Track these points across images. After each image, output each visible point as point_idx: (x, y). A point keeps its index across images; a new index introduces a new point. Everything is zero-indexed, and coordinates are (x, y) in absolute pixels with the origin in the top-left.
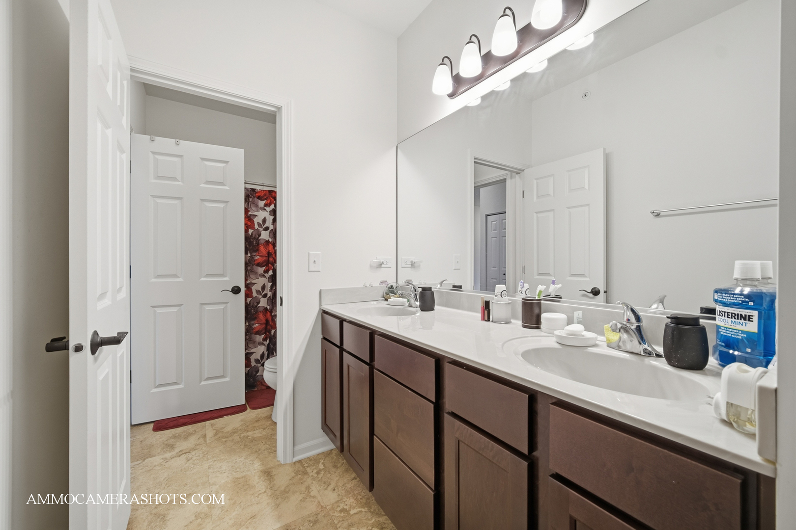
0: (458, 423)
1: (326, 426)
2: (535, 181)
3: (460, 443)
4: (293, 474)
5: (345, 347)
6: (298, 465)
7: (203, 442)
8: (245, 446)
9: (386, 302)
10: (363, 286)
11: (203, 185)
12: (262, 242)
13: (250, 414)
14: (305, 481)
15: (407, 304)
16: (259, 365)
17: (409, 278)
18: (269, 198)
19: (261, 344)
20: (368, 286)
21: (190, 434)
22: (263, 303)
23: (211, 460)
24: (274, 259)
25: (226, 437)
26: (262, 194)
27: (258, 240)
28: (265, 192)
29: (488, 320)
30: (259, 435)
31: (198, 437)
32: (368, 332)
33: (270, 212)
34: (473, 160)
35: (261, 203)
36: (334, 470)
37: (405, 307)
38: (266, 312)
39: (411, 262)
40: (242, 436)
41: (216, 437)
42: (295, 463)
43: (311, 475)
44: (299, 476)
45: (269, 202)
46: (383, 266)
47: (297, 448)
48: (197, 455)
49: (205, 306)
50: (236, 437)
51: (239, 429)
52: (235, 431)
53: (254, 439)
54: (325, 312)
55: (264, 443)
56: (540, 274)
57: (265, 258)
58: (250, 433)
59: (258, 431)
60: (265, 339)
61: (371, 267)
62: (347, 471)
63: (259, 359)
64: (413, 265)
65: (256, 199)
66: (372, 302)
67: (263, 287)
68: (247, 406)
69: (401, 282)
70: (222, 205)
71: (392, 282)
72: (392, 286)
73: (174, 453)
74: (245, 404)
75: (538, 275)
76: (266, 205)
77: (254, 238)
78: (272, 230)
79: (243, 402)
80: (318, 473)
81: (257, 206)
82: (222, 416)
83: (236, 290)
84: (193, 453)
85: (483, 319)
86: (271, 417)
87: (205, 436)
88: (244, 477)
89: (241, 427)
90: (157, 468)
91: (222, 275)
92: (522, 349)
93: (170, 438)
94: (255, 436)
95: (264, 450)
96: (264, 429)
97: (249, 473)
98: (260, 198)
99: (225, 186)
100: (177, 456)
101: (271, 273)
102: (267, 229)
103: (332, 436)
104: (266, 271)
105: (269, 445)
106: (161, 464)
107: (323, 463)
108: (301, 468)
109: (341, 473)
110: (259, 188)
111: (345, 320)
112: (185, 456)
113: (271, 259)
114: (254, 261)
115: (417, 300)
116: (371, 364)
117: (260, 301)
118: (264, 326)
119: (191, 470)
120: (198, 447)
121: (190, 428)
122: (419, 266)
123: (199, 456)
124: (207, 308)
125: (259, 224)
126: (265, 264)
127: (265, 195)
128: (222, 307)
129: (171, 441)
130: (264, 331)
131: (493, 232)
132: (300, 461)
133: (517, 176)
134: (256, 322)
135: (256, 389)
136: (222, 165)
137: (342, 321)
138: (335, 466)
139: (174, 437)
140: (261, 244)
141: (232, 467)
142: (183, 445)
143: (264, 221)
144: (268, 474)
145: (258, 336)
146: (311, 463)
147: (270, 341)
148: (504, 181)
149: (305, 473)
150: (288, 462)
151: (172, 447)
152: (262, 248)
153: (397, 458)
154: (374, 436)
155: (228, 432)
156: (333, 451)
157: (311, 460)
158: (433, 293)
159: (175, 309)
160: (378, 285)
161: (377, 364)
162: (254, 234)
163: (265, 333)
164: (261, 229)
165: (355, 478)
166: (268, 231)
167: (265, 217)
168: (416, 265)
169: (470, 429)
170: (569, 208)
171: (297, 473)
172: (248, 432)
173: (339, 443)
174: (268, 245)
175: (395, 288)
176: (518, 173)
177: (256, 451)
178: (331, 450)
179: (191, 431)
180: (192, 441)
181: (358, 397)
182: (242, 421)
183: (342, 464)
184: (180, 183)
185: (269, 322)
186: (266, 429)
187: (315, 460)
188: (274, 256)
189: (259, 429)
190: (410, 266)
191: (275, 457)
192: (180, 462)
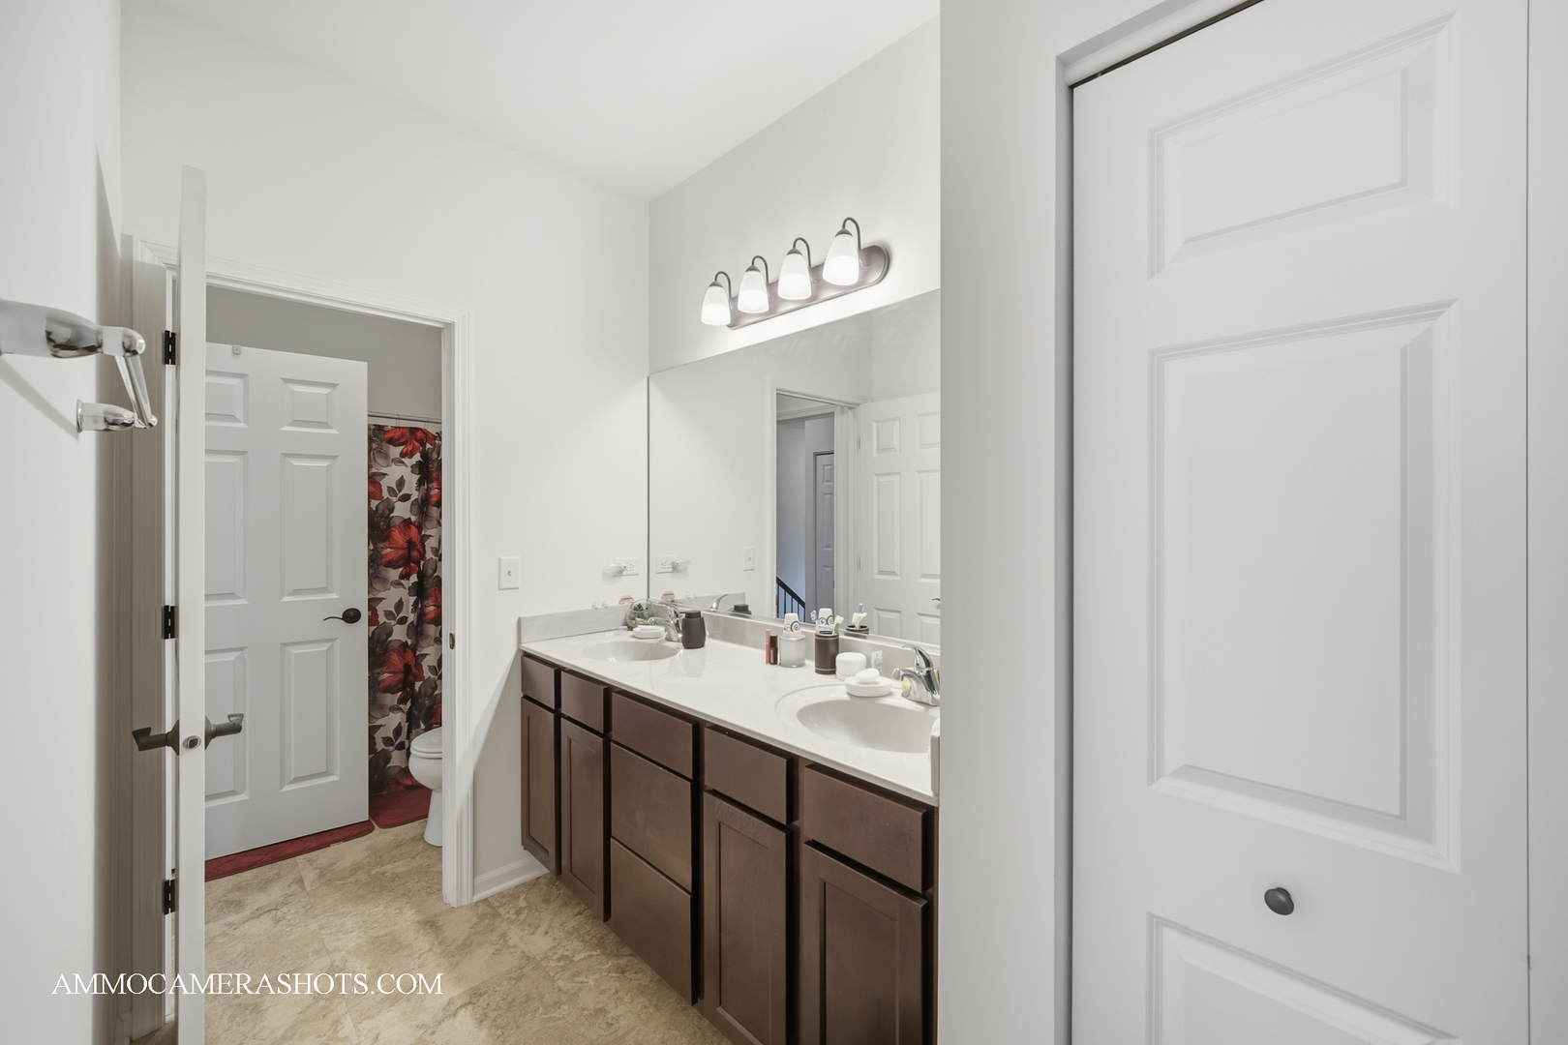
0: (718, 801)
1: (530, 841)
2: (875, 425)
3: (723, 827)
4: (476, 920)
5: (564, 710)
6: (482, 907)
7: (300, 890)
8: (382, 888)
9: (631, 633)
10: (590, 607)
11: (286, 428)
12: (397, 522)
13: (381, 836)
14: (497, 927)
15: (665, 635)
16: (391, 748)
17: (669, 590)
18: (411, 442)
19: (394, 709)
20: (600, 607)
21: (271, 881)
22: (399, 634)
23: (322, 917)
24: (419, 552)
25: (342, 879)
26: (398, 434)
27: (388, 519)
28: (402, 430)
29: (775, 663)
30: (403, 869)
31: (287, 883)
32: (602, 688)
33: (412, 467)
34: (775, 392)
35: (395, 451)
36: (544, 906)
37: (661, 641)
38: (405, 652)
39: (673, 563)
40: (373, 872)
41: (323, 880)
42: (476, 903)
43: (506, 917)
44: (487, 921)
45: (410, 448)
46: (624, 573)
47: (480, 879)
48: (292, 911)
49: (289, 648)
50: (362, 876)
51: (365, 862)
52: (356, 868)
53: (395, 877)
54: (527, 655)
55: (416, 880)
56: (881, 572)
57: (401, 552)
58: (388, 868)
59: (400, 863)
60: (402, 701)
61: (605, 575)
62: (566, 904)
63: (392, 736)
64: (675, 568)
65: (384, 444)
66: (607, 634)
67: (399, 606)
68: (374, 823)
69: (657, 597)
70: (324, 464)
71: (640, 598)
72: (640, 606)
73: (246, 913)
74: (369, 821)
75: (879, 574)
76: (403, 455)
77: (382, 516)
78: (416, 500)
79: (365, 817)
80: (518, 913)
81: (386, 456)
82: (327, 845)
83: (351, 616)
84: (285, 909)
85: (769, 662)
86: (423, 838)
87: (300, 881)
88: (390, 933)
89: (368, 860)
90: (219, 940)
91: (325, 590)
92: (800, 705)
93: (230, 892)
94: (398, 870)
95: (419, 891)
96: (413, 858)
97: (397, 927)
98: (393, 442)
99: (331, 428)
100: (253, 918)
101: (414, 578)
102: (405, 498)
103: (542, 854)
104: (405, 576)
105: (427, 882)
106: (224, 934)
107: (525, 898)
108: (488, 910)
109: (557, 909)
110: (390, 424)
111: (564, 669)
112: (270, 916)
113: (415, 554)
114: (382, 558)
115: (678, 631)
116: (606, 735)
117: (392, 631)
118: (400, 676)
119: (288, 936)
120: (291, 899)
121: (267, 870)
122: (686, 569)
123: (297, 912)
124: (296, 650)
125: (390, 489)
126: (401, 562)
127: (402, 436)
128: (323, 647)
129: (236, 895)
130: (400, 686)
131: (826, 484)
132: (485, 900)
133: (849, 411)
134: (385, 669)
135: (385, 793)
136: (325, 391)
137: (559, 670)
138: (546, 901)
139: (238, 888)
140: (395, 526)
141: (364, 922)
142: (263, 899)
143: (401, 483)
144: (431, 925)
145: (389, 695)
146: (505, 900)
147: (412, 702)
148: (832, 415)
149: (496, 916)
150: (465, 903)
151: (239, 905)
152: (397, 534)
153: (644, 863)
154: (612, 839)
155: (344, 870)
156: (540, 880)
157: (503, 897)
158: (702, 621)
159: (231, 657)
160: (617, 604)
161: (615, 735)
162: (381, 507)
163: (402, 689)
164: (394, 499)
165: (579, 913)
166: (409, 503)
167: (402, 477)
168: (680, 568)
169: (732, 807)
170: (920, 472)
171: (482, 917)
172: (383, 865)
173: (553, 865)
174: (409, 528)
175: (644, 607)
176: (850, 408)
177: (404, 894)
178: (538, 878)
179: (270, 874)
180: (275, 893)
181: (585, 788)
182: (367, 849)
183: (558, 897)
184: (242, 425)
185: (411, 669)
186: (418, 858)
187: (512, 895)
188: (419, 547)
189: (404, 858)
190: (671, 570)
191: (441, 898)
192: (261, 926)
